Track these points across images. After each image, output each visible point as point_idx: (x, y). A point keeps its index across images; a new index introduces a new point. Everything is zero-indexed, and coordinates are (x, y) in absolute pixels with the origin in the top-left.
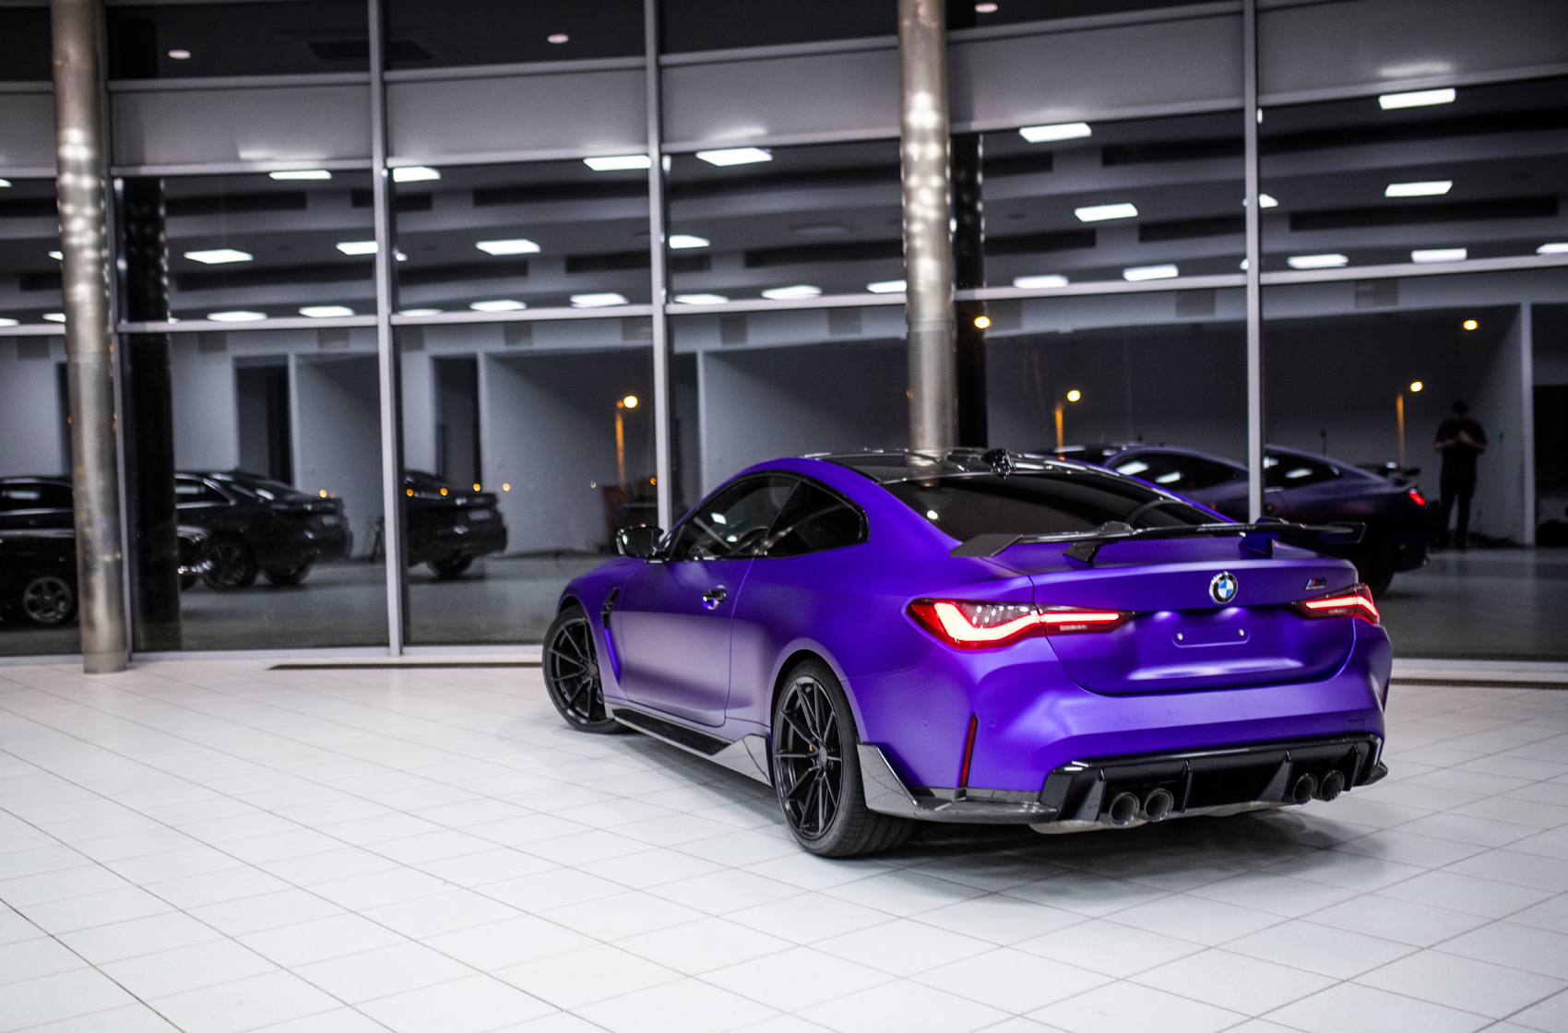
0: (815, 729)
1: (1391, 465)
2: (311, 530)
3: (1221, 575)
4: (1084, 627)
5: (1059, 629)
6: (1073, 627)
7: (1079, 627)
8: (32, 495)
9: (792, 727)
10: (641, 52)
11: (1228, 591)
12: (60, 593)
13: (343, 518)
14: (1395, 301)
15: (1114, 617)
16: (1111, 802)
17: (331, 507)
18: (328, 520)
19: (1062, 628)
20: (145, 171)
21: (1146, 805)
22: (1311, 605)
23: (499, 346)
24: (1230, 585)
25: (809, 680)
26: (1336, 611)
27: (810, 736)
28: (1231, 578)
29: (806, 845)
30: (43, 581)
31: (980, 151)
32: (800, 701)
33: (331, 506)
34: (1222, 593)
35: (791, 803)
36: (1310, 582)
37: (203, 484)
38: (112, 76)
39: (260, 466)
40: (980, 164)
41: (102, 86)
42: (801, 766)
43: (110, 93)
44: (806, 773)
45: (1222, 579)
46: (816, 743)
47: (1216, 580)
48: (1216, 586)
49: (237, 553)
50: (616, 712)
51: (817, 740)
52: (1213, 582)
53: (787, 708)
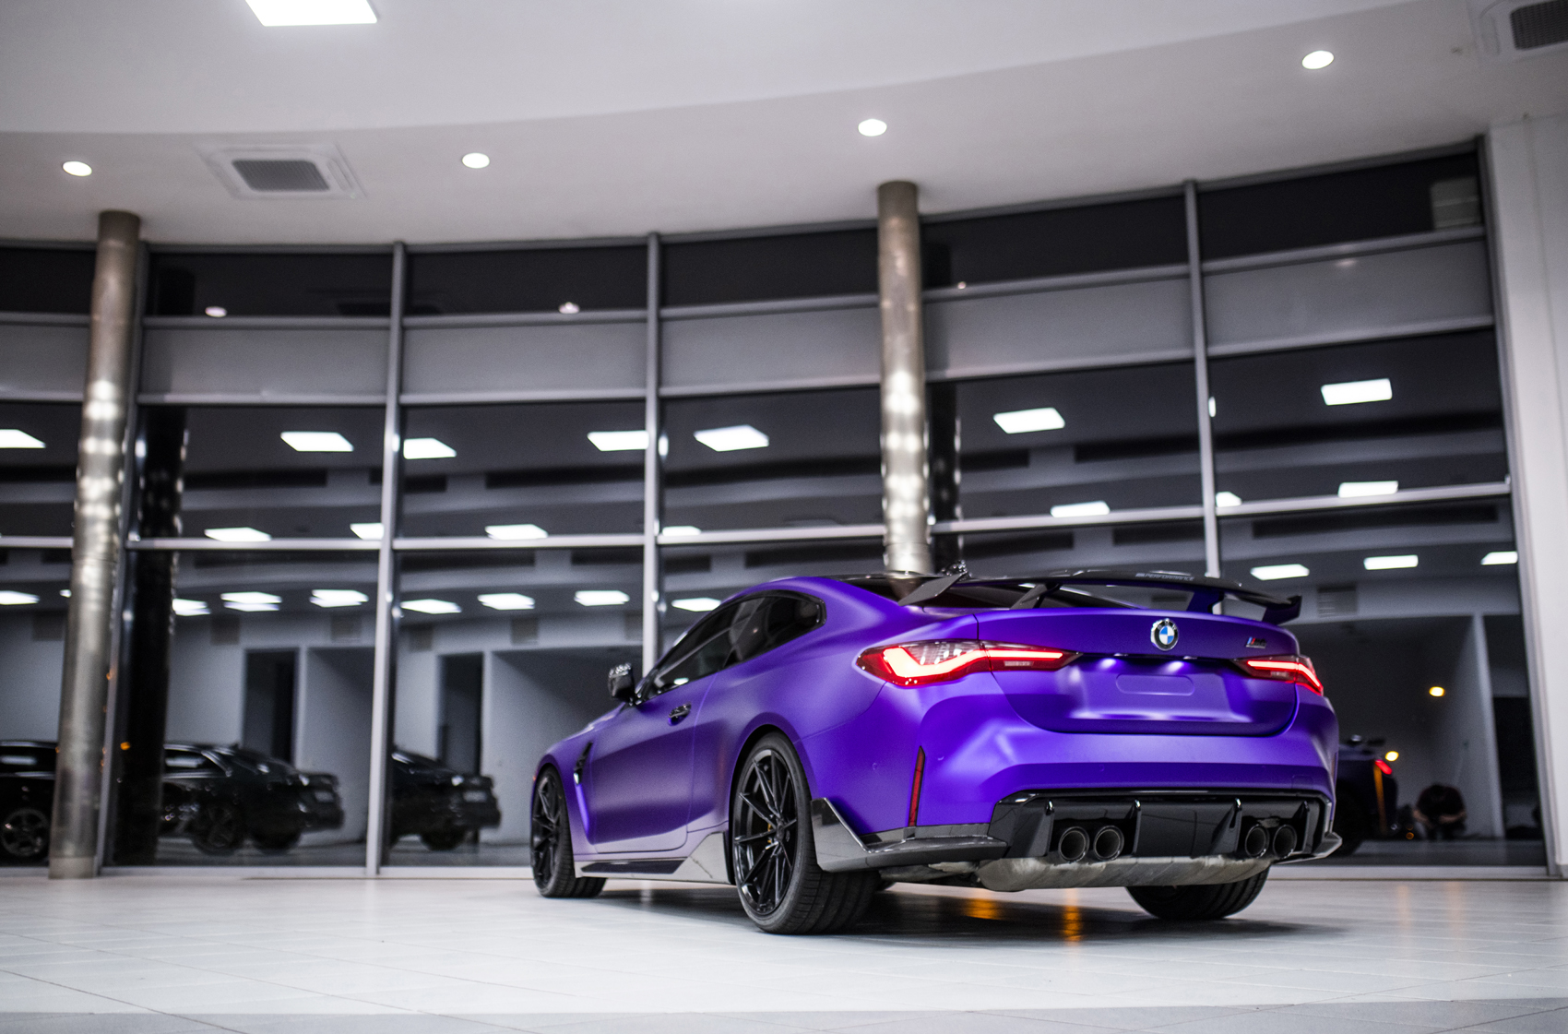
0: (773, 805)
1: (1356, 738)
2: (305, 803)
3: (1161, 622)
4: (1028, 664)
5: (1003, 664)
6: (1017, 664)
7: (1024, 664)
8: (28, 761)
9: (752, 809)
10: (642, 304)
11: (1169, 638)
12: (40, 826)
13: (335, 795)
14: (1355, 609)
15: (1058, 655)
16: (1059, 837)
17: (323, 782)
18: (322, 796)
19: (1008, 664)
20: (171, 398)
21: (1095, 843)
22: (1252, 663)
23: (504, 643)
24: (1171, 631)
25: (768, 753)
26: (1278, 674)
27: (768, 813)
28: (1171, 625)
29: (762, 923)
30: (23, 812)
31: (957, 443)
32: (760, 782)
33: (327, 782)
34: (1164, 639)
35: (749, 887)
36: (1250, 639)
37: (201, 755)
38: (149, 310)
39: (262, 745)
40: (957, 459)
41: (137, 319)
42: (758, 846)
43: (145, 329)
44: (764, 851)
45: (1163, 624)
46: (774, 820)
47: (1155, 625)
48: (1157, 631)
49: (228, 814)
50: (584, 869)
51: (775, 816)
52: (1153, 630)
53: (746, 791)
